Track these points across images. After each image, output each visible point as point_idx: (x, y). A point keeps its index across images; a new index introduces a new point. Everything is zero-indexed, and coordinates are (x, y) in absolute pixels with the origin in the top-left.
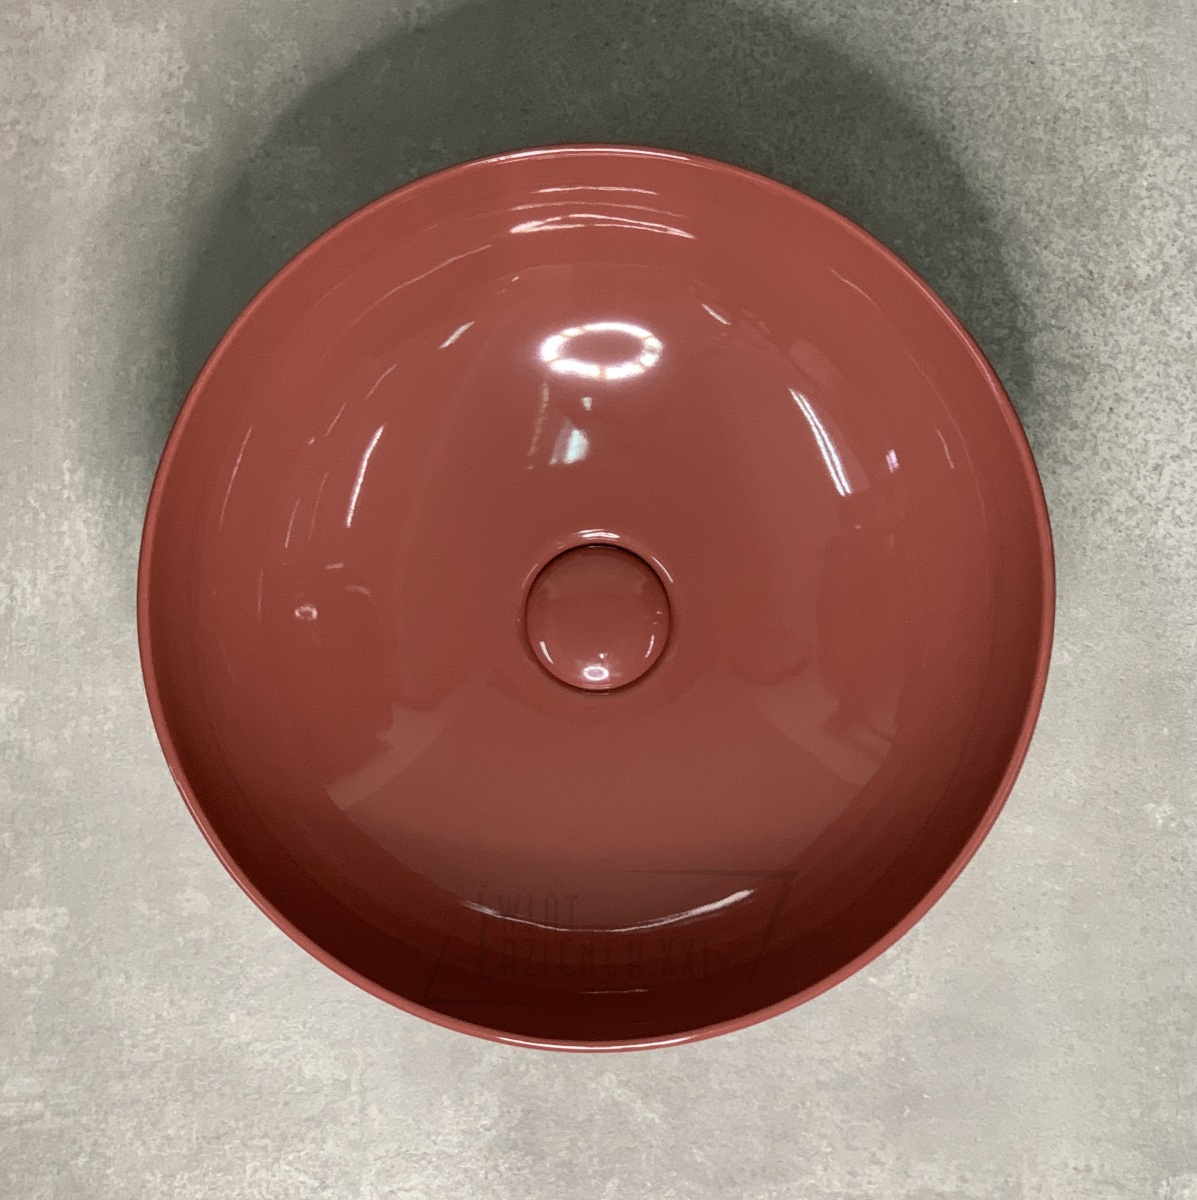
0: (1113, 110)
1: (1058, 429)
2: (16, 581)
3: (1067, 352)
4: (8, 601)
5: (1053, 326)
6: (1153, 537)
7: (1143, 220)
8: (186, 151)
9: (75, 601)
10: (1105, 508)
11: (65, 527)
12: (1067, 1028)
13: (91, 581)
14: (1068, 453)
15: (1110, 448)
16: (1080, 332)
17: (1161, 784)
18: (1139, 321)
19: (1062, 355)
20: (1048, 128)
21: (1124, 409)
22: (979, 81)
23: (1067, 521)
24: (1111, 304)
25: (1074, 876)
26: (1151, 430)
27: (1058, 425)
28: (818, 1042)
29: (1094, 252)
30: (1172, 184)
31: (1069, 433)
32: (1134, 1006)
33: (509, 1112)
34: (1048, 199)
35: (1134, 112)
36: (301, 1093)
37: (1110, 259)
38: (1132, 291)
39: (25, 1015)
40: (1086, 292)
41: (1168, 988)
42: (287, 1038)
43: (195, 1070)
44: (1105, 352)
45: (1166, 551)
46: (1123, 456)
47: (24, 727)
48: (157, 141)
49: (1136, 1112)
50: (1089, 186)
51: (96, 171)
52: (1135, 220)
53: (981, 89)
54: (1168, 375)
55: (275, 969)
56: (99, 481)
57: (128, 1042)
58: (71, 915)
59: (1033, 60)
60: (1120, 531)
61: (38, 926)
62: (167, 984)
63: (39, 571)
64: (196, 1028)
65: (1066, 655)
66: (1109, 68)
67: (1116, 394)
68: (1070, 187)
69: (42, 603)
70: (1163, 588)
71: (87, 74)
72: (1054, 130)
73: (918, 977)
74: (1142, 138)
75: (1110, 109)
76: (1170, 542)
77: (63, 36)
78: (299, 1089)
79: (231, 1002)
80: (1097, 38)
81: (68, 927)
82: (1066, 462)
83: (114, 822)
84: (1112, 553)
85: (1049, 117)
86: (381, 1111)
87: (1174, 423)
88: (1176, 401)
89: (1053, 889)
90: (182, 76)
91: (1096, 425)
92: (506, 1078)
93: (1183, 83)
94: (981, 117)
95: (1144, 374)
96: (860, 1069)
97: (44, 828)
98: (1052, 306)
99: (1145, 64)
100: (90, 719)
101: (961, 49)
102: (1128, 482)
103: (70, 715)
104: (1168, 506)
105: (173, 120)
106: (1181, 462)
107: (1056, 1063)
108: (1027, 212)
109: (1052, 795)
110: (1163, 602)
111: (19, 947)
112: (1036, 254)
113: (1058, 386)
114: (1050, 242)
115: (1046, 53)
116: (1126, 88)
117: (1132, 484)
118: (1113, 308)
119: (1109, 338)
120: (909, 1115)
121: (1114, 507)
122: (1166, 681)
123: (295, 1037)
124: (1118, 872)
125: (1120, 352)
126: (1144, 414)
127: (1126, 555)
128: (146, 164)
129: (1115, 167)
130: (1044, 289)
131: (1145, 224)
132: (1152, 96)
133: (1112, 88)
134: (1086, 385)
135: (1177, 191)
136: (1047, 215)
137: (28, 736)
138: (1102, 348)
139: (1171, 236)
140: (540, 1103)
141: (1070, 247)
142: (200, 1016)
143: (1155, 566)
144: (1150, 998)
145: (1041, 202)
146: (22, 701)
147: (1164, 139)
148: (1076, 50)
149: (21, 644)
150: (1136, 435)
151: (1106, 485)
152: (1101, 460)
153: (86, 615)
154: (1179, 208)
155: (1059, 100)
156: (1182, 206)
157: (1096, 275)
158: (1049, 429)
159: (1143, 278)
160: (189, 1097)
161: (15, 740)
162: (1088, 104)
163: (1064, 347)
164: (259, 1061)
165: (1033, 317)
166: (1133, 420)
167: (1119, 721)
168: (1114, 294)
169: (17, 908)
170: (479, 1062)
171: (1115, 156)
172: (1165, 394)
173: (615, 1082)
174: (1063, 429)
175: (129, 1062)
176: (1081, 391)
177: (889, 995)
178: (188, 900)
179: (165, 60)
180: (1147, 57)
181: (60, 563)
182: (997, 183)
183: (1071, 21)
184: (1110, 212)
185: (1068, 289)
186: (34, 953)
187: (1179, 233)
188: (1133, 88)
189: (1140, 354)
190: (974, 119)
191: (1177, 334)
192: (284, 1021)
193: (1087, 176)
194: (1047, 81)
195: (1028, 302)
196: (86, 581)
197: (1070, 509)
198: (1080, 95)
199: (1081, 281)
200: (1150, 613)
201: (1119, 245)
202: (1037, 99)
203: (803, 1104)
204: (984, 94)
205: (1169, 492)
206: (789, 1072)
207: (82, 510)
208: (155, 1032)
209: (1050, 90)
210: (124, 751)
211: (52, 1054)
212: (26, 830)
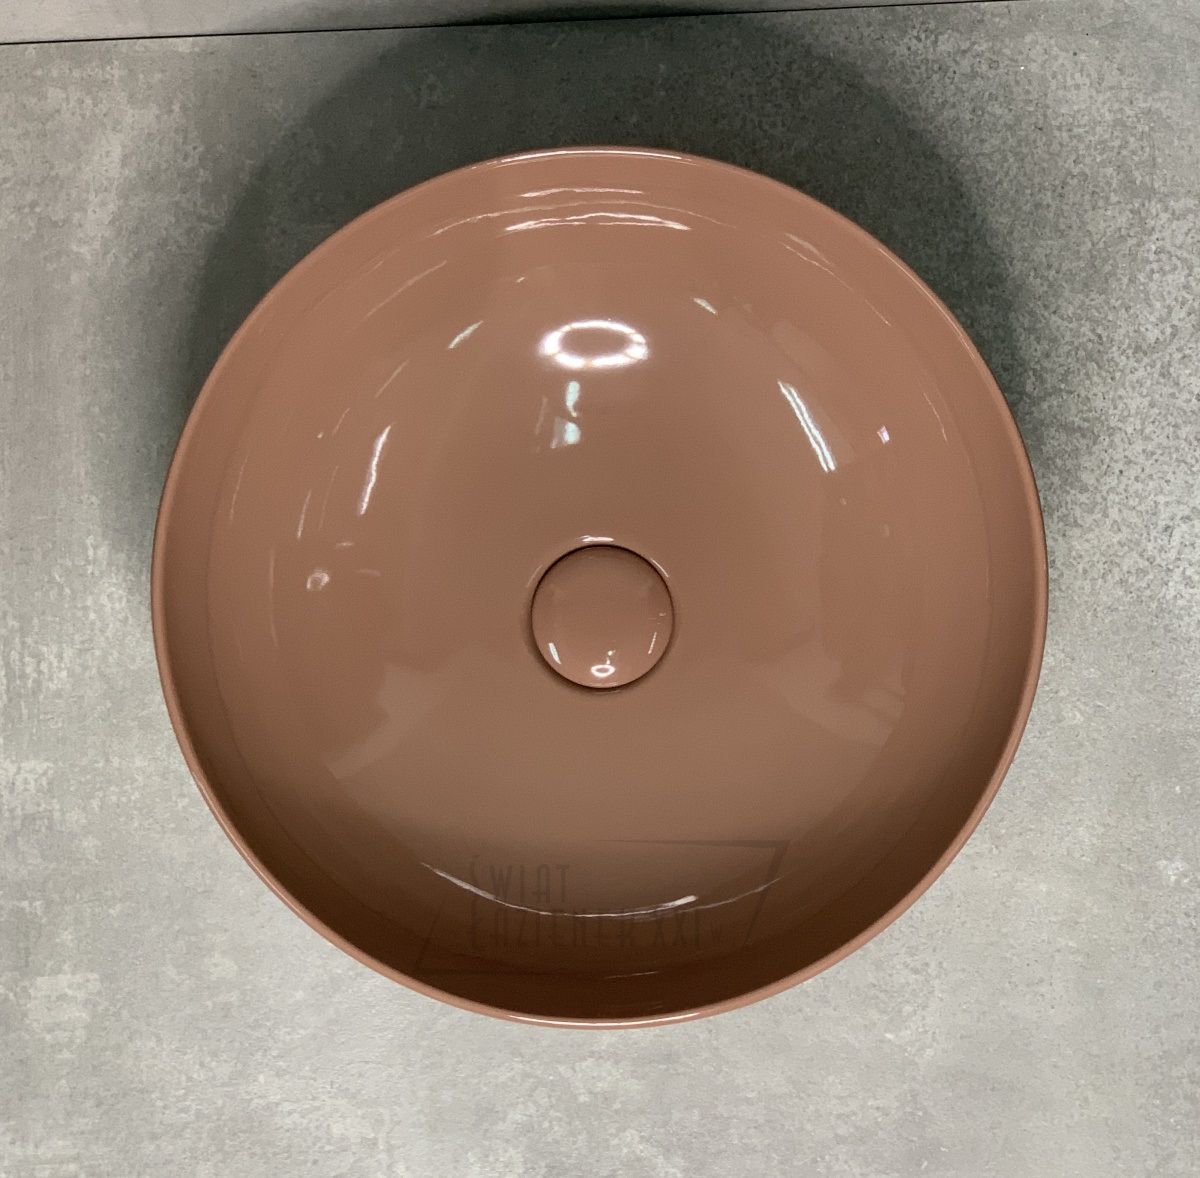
0: (1121, 174)
1: (1068, 492)
2: (43, 654)
3: (1076, 416)
4: (35, 675)
5: (1061, 390)
6: (1164, 597)
7: (1151, 284)
8: (202, 230)
9: (101, 674)
10: (1116, 570)
11: (89, 602)
12: (1083, 1082)
13: (116, 655)
14: (1078, 515)
15: (1120, 510)
16: (1090, 396)
17: (1173, 841)
18: (1149, 383)
19: (1071, 419)
20: (1056, 194)
21: (1133, 472)
22: (987, 148)
23: (1078, 583)
24: (1120, 367)
25: (1087, 932)
26: (1161, 492)
27: (1068, 488)
28: (834, 1096)
29: (1102, 316)
30: (1180, 247)
31: (1079, 496)
32: (1149, 1059)
33: (533, 1168)
34: (1056, 265)
35: (1142, 176)
36: (329, 1152)
37: (1119, 323)
38: (1141, 354)
39: (58, 1079)
40: (1095, 356)
41: (1182, 1041)
42: (314, 1099)
43: (226, 1129)
44: (1115, 415)
45: (1177, 612)
46: (1133, 518)
47: (53, 797)
48: (173, 220)
49: (1152, 1163)
50: (1098, 251)
51: (114, 251)
52: (1143, 284)
53: (989, 156)
54: (1178, 438)
55: (301, 1031)
56: (122, 556)
57: (159, 1104)
58: (102, 982)
59: (1040, 126)
60: (1131, 593)
61: (70, 992)
62: (196, 1048)
63: (64, 645)
64: (226, 1089)
65: (1078, 715)
66: (1116, 133)
67: (1126, 457)
68: (1078, 252)
69: (68, 676)
70: (1175, 648)
71: (104, 154)
72: (1061, 196)
73: (934, 1033)
74: (1150, 201)
75: (1118, 174)
76: (1181, 602)
77: (80, 118)
78: (328, 1148)
79: (261, 1063)
80: (1104, 103)
81: (99, 993)
82: (1076, 524)
83: (142, 889)
84: (1124, 614)
85: (1057, 182)
86: (407, 1168)
87: (1184, 485)
88: (1186, 463)
89: (1067, 945)
90: (197, 157)
91: (1107, 487)
92: (529, 1135)
93: (1191, 147)
94: (989, 184)
95: (1154, 436)
96: (877, 1123)
97: (75, 896)
98: (1061, 370)
99: (1151, 129)
100: (117, 790)
101: (968, 116)
102: (1138, 543)
103: (98, 786)
104: (1178, 567)
105: (188, 200)
106: (1190, 523)
107: (1072, 1116)
108: (1035, 277)
109: (1065, 853)
110: (1174, 662)
111: (52, 1013)
112: (1045, 319)
113: (1069, 450)
114: (1058, 307)
115: (1055, 119)
116: (1134, 153)
117: (1143, 546)
118: (1122, 371)
119: (1118, 401)
120: (926, 1168)
121: (1125, 568)
122: (1178, 740)
123: (324, 1097)
124: (1131, 928)
125: (1129, 415)
126: (1155, 477)
127: (1137, 615)
128: (163, 244)
129: (1123, 232)
130: (1053, 354)
131: (1153, 287)
132: (1160, 160)
133: (1119, 153)
134: (1095, 448)
135: (1185, 255)
136: (1055, 280)
137: (58, 807)
138: (1111, 412)
139: (1180, 299)
140: (564, 1159)
141: (1079, 311)
142: (230, 1079)
143: (1166, 627)
144: (1165, 1052)
145: (1049, 267)
146: (50, 772)
147: (1172, 203)
148: (1083, 116)
149: (49, 716)
150: (1146, 497)
151: (1117, 547)
152: (1111, 522)
153: (112, 688)
154: (1187, 271)
155: (1066, 166)
156: (1190, 268)
157: (1105, 339)
158: (1059, 492)
159: (1153, 340)
160: (220, 1156)
161: (44, 811)
162: (1095, 169)
163: (1074, 411)
164: (288, 1121)
165: (1043, 381)
166: (1143, 481)
167: (1130, 780)
168: (1123, 358)
169: (50, 975)
170: (504, 1119)
171: (1122, 221)
172: (1174, 456)
173: (637, 1138)
174: (1073, 492)
175: (161, 1123)
176: (1090, 454)
177: (905, 1050)
178: (216, 965)
179: (181, 141)
180: (1154, 122)
181: (86, 637)
182: (1006, 250)
183: (1077, 87)
184: (1119, 276)
185: (1077, 354)
186: (66, 1018)
187: (1187, 296)
188: (1140, 153)
189: (1150, 417)
190: (983, 185)
191: (1186, 396)
192: (312, 1082)
193: (1095, 241)
194: (1055, 147)
195: (1038, 367)
196: (111, 654)
197: (1081, 571)
198: (1088, 160)
199: (1090, 345)
200: (1160, 672)
201: (1128, 309)
202: (1045, 165)
203: (823, 1158)
204: (991, 161)
205: (1179, 553)
206: (809, 1127)
207: (106, 585)
208: (186, 1094)
209: (1058, 155)
210: (151, 820)
211: (85, 1117)
212: (56, 897)
